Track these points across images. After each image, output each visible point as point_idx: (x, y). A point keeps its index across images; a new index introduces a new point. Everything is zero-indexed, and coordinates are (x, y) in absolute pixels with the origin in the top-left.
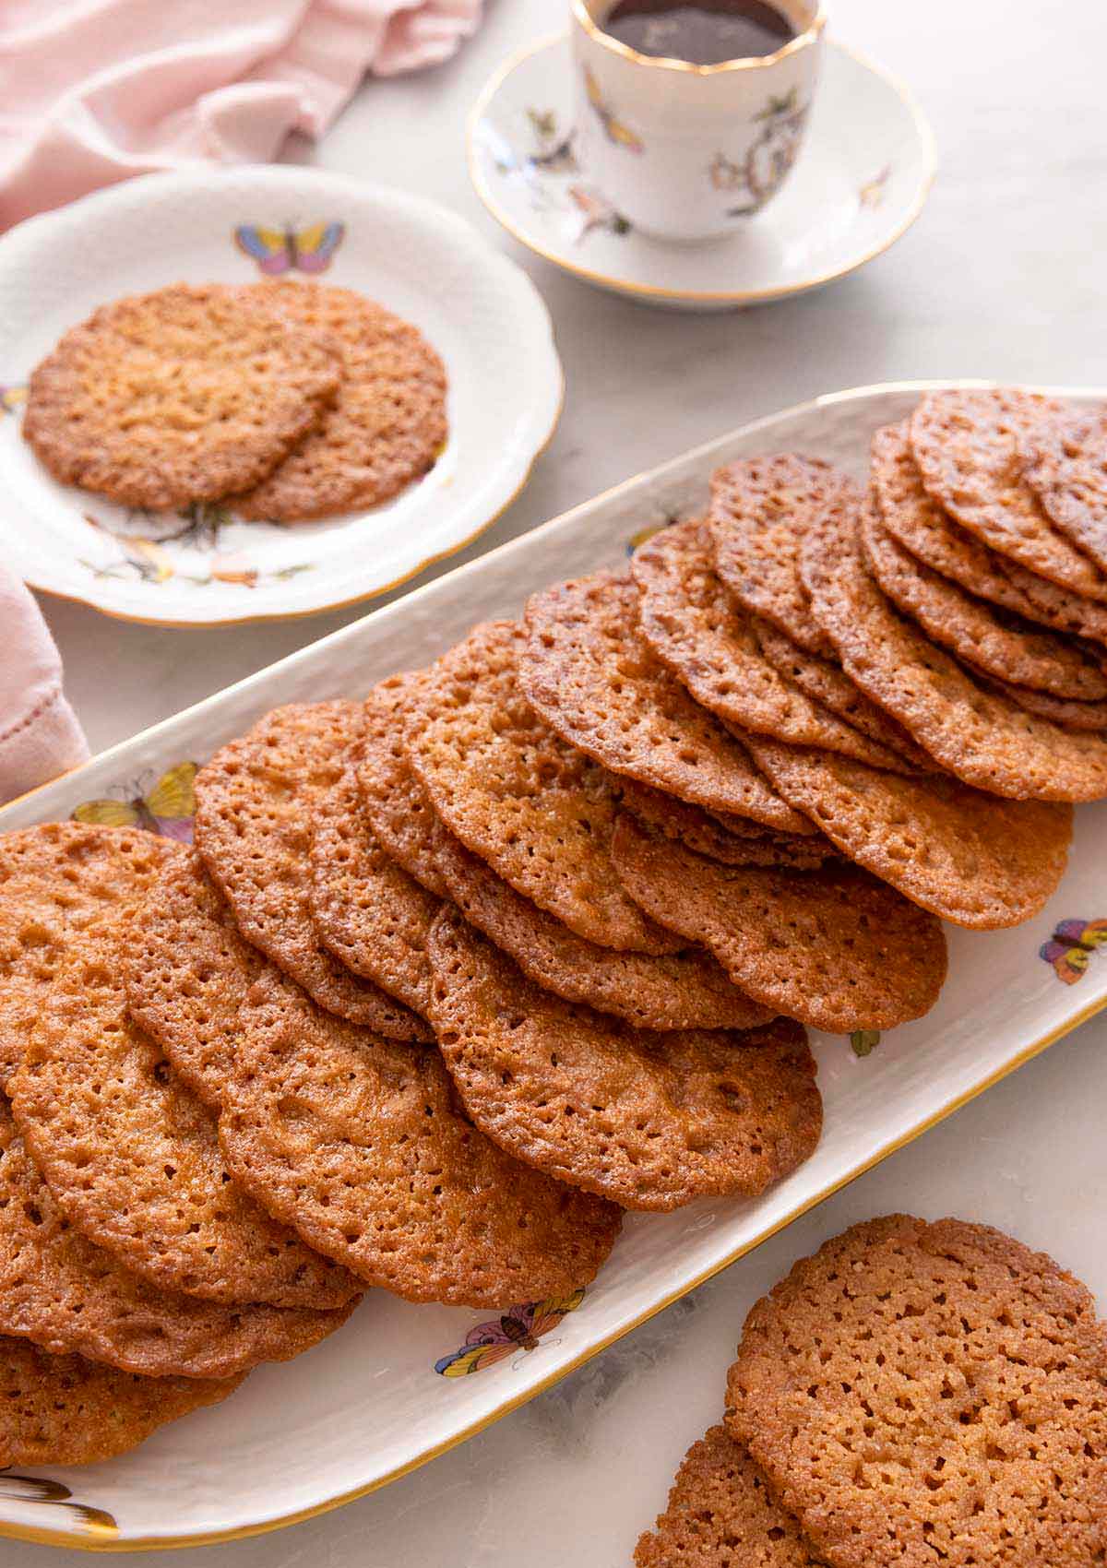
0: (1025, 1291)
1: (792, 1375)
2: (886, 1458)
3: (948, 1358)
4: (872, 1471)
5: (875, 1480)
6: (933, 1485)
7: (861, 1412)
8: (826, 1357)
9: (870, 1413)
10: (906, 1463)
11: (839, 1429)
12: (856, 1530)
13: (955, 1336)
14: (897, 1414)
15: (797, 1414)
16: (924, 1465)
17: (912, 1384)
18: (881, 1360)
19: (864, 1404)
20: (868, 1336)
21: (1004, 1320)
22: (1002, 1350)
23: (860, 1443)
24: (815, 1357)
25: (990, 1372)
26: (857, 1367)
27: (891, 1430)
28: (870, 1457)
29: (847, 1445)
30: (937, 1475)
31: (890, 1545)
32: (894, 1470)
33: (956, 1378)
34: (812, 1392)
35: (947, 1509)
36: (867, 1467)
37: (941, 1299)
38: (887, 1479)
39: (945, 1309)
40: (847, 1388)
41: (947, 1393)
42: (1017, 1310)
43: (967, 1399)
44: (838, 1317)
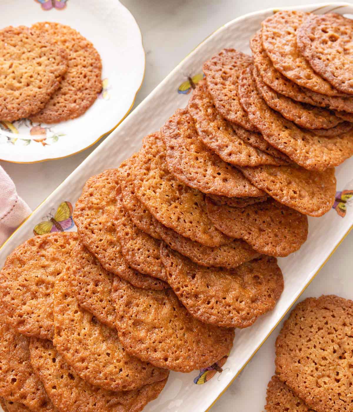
0: (348, 314)
1: (292, 358)
2: (323, 376)
3: (333, 341)
4: (321, 381)
5: (322, 384)
6: (338, 381)
7: (314, 364)
8: (300, 350)
9: (316, 364)
10: (329, 376)
11: (309, 372)
12: (321, 401)
13: (332, 333)
14: (323, 362)
15: (297, 371)
16: (333, 375)
17: (325, 352)
18: (315, 347)
19: (314, 362)
20: (310, 340)
21: (344, 325)
22: (346, 335)
23: (316, 374)
24: (297, 351)
25: (345, 342)
26: (310, 351)
27: (323, 368)
28: (319, 377)
29: (312, 376)
30: (338, 378)
31: (331, 403)
32: (326, 379)
33: (336, 347)
34: (299, 362)
35: (343, 388)
36: (319, 381)
37: (327, 323)
38: (325, 383)
39: (328, 326)
40: (308, 358)
41: (335, 352)
42: (347, 321)
43: (340, 352)
44: (300, 336)
